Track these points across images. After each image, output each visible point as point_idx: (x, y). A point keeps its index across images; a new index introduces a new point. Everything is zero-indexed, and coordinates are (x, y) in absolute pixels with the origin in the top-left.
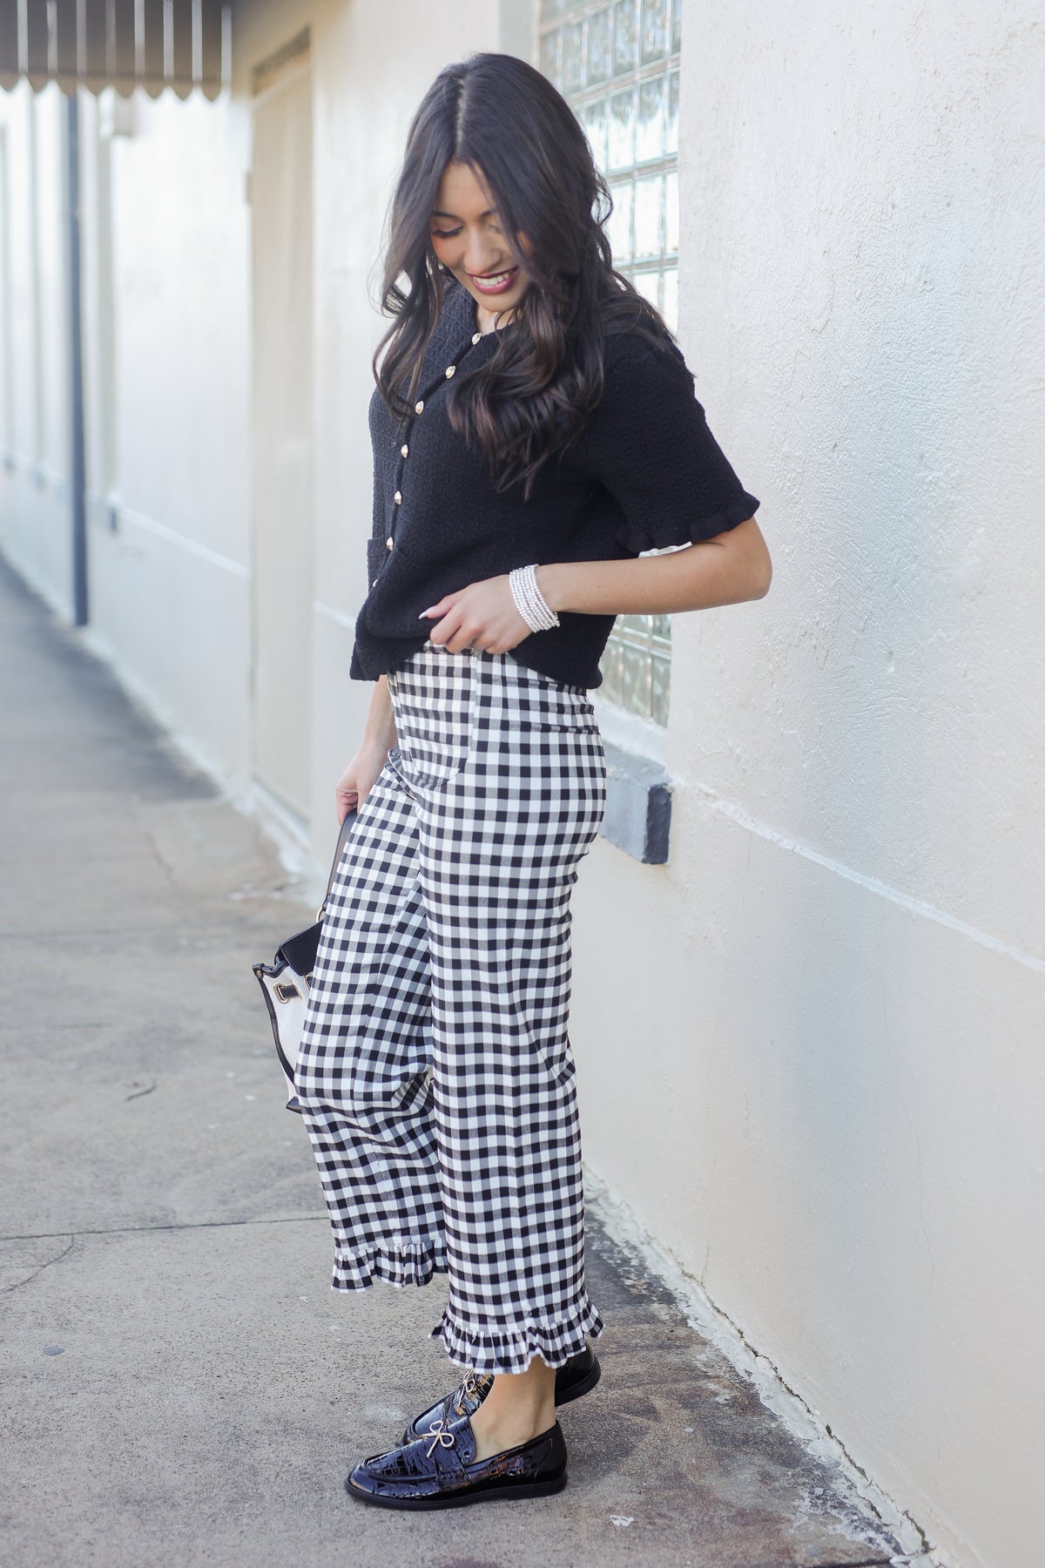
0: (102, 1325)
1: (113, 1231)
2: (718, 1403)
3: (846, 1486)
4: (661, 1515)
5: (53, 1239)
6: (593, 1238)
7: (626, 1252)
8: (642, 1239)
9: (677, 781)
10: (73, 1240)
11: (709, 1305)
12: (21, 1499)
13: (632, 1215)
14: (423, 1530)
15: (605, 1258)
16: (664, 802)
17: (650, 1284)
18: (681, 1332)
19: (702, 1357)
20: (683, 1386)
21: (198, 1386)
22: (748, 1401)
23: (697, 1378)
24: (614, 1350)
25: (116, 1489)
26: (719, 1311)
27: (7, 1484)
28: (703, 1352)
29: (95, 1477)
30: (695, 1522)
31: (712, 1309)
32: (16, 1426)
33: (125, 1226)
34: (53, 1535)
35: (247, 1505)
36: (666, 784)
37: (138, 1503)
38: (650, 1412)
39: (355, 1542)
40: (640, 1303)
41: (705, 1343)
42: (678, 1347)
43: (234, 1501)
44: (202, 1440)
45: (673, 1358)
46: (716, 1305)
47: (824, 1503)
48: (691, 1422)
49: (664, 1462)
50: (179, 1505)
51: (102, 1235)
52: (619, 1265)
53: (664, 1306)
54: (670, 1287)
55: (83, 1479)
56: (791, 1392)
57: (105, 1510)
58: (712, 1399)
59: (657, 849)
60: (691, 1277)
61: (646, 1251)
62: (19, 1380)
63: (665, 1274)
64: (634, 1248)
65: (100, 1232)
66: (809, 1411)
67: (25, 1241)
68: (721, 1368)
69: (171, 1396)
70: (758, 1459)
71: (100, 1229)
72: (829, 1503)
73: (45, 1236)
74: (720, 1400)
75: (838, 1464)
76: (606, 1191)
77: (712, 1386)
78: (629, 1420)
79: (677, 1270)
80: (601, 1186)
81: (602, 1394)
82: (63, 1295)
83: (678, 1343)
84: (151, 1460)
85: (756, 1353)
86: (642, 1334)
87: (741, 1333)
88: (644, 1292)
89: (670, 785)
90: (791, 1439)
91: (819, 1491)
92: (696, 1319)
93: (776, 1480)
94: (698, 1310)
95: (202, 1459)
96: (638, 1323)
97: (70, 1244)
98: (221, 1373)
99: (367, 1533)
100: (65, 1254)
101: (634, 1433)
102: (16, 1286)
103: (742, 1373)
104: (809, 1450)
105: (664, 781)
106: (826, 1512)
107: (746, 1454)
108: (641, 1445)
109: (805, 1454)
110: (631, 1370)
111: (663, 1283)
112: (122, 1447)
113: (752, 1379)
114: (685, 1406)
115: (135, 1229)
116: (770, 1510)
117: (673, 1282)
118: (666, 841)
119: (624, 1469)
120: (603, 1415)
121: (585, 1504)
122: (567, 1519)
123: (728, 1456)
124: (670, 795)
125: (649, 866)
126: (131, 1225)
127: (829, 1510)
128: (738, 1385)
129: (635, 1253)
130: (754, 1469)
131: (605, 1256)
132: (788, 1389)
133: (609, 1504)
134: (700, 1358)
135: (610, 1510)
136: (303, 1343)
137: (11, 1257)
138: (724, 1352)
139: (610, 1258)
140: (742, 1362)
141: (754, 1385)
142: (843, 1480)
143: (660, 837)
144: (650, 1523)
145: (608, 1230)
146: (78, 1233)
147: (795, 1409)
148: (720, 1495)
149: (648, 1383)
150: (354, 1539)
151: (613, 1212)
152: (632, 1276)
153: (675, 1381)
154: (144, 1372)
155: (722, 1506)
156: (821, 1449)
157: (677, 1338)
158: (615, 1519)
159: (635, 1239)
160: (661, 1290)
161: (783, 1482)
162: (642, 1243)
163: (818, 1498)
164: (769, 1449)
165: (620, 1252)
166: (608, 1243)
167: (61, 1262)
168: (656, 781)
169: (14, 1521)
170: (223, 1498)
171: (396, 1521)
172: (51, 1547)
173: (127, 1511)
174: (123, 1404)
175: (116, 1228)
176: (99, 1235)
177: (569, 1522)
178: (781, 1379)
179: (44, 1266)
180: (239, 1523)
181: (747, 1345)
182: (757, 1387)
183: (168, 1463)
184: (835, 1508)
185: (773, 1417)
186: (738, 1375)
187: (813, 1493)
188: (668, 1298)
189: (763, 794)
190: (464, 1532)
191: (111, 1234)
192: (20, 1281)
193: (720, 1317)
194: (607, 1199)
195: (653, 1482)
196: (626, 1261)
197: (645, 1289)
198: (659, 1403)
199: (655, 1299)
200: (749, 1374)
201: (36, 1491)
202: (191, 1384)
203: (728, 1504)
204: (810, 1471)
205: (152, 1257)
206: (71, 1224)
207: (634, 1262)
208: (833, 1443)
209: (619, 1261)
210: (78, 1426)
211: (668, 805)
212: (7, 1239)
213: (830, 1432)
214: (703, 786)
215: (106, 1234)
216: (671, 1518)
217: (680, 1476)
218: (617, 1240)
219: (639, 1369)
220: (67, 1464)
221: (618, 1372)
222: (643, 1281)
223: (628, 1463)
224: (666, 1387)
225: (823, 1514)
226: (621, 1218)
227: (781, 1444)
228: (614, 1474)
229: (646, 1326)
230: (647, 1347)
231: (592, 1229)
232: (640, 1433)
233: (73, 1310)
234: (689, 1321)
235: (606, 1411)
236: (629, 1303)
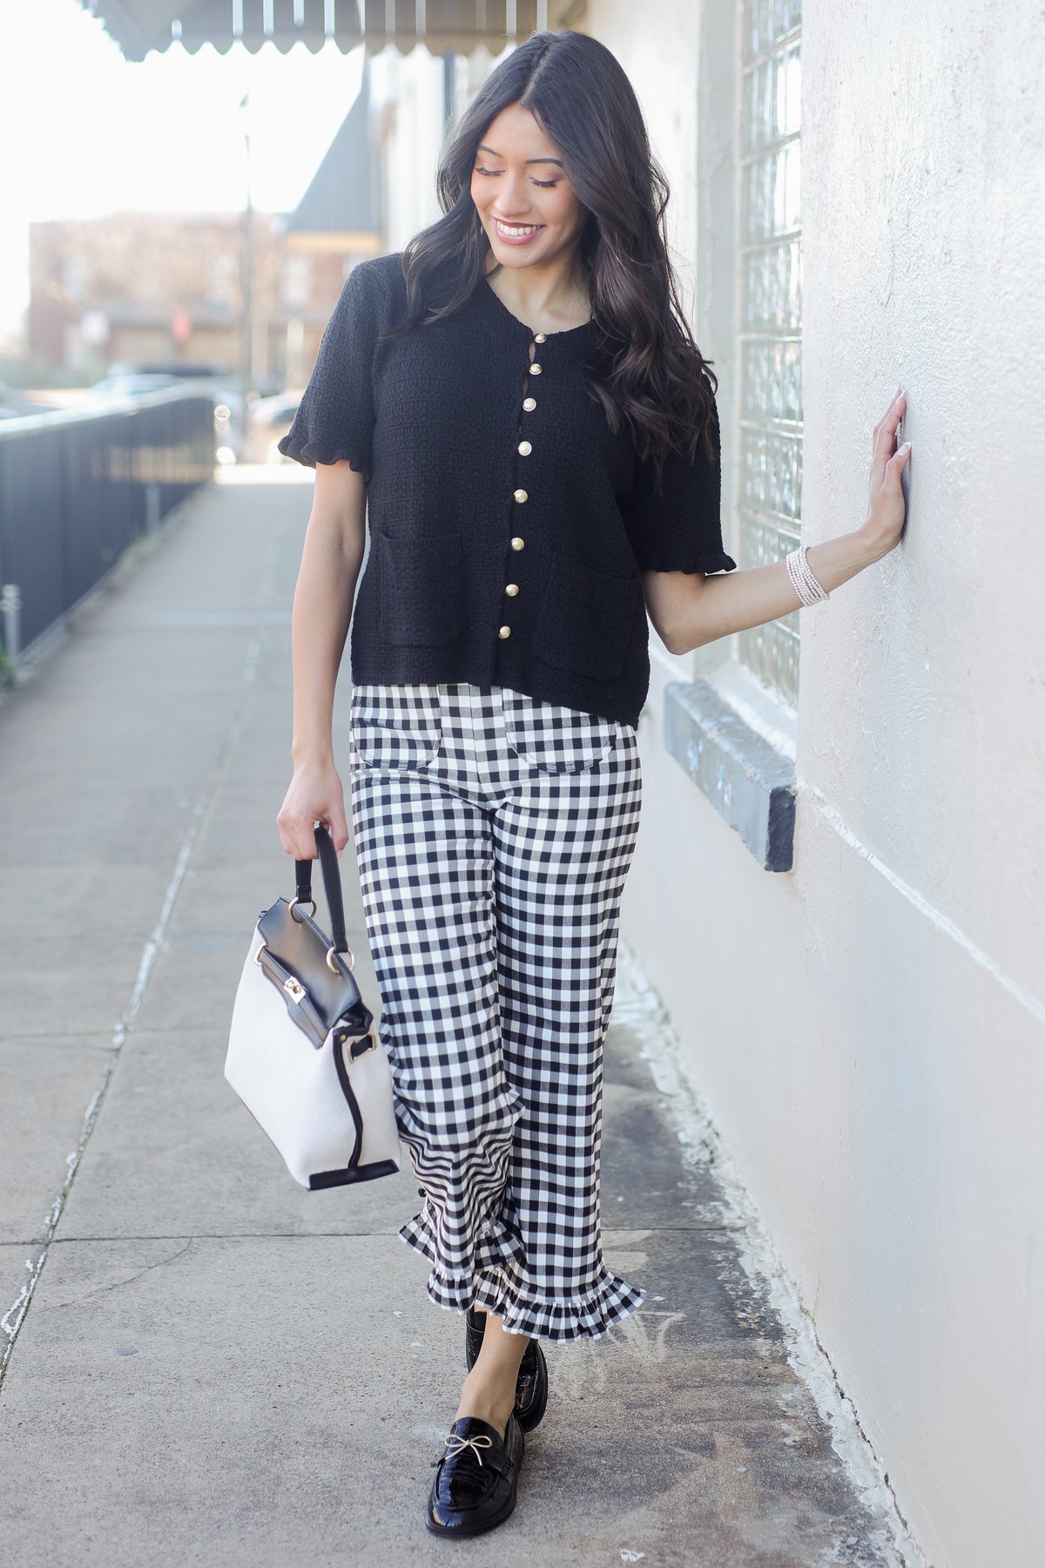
0: (185, 1328)
1: (234, 1236)
2: (785, 1444)
3: (884, 1538)
4: (675, 1553)
5: (171, 1241)
6: (724, 1267)
7: (752, 1284)
8: (774, 1271)
9: (800, 785)
10: (189, 1243)
11: (815, 1343)
12: (40, 1493)
13: (773, 1245)
14: (425, 1551)
15: (727, 1289)
16: (787, 806)
17: (763, 1318)
18: (776, 1369)
19: (788, 1397)
20: (754, 1424)
21: (255, 1394)
22: (819, 1444)
23: (772, 1418)
24: (696, 1384)
25: (136, 1489)
26: (821, 1350)
27: (33, 1477)
28: (791, 1391)
29: (120, 1476)
30: (707, 1563)
31: (816, 1348)
32: (64, 1422)
33: (248, 1232)
34: (57, 1529)
35: (257, 1514)
36: (789, 787)
37: (152, 1503)
38: (708, 1448)
39: (351, 1557)
40: (745, 1337)
41: (797, 1382)
42: (766, 1385)
43: (248, 1509)
44: (238, 1448)
45: (756, 1396)
46: (821, 1343)
47: (854, 1553)
48: (746, 1461)
49: (701, 1500)
50: (191, 1509)
51: (220, 1240)
52: (739, 1297)
53: (769, 1341)
54: (783, 1322)
55: (107, 1477)
56: (864, 1437)
57: (117, 1508)
58: (780, 1440)
59: (780, 855)
60: (807, 1313)
61: (774, 1284)
62: (82, 1378)
63: (783, 1308)
64: (764, 1280)
65: (219, 1237)
66: (875, 1458)
67: (142, 1242)
68: (803, 1408)
69: (225, 1401)
70: (805, 1505)
71: (221, 1233)
72: (859, 1553)
73: (164, 1237)
74: (788, 1441)
75: (886, 1514)
76: (757, 1220)
77: (785, 1427)
78: (683, 1455)
79: (796, 1305)
80: (754, 1214)
81: (665, 1427)
82: (158, 1297)
83: (768, 1381)
84: (180, 1464)
85: (842, 1395)
86: (733, 1368)
87: (835, 1373)
88: (753, 1326)
89: (793, 787)
90: (848, 1487)
91: (852, 1540)
92: (797, 1357)
93: (814, 1526)
94: (802, 1353)
95: (231, 1465)
96: (733, 1357)
97: (185, 1246)
98: (284, 1383)
99: (366, 1550)
100: (177, 1256)
101: (682, 1469)
102: (116, 1285)
103: (823, 1415)
104: (861, 1499)
105: (788, 783)
106: (852, 1563)
107: (792, 1497)
108: (684, 1482)
109: (856, 1502)
110: (705, 1404)
111: (777, 1317)
112: (157, 1449)
113: (831, 1423)
114: (748, 1445)
115: (256, 1236)
116: (793, 1555)
117: (788, 1316)
118: (789, 848)
119: (656, 1503)
120: (658, 1449)
121: (600, 1536)
122: (576, 1550)
123: (772, 1498)
124: (794, 798)
125: (772, 873)
126: (254, 1231)
127: (855, 1561)
128: (813, 1427)
129: (762, 1285)
130: (795, 1513)
131: (727, 1287)
132: (863, 1434)
133: (625, 1539)
134: (784, 1396)
135: (624, 1545)
136: (378, 1357)
137: (123, 1257)
138: (813, 1393)
139: (732, 1289)
140: (827, 1402)
141: (830, 1427)
142: (884, 1531)
143: (783, 842)
144: (660, 1561)
145: (742, 1261)
146: (197, 1237)
147: (864, 1456)
148: (745, 1538)
149: (718, 1420)
150: (352, 1553)
151: (758, 1241)
152: (749, 1310)
153: (747, 1419)
154: (208, 1377)
155: (743, 1548)
156: (873, 1498)
157: (770, 1375)
158: (624, 1553)
159: (768, 1271)
160: (773, 1324)
161: (820, 1529)
162: (774, 1276)
163: (848, 1547)
164: (819, 1494)
165: (746, 1283)
166: (738, 1274)
167: (169, 1264)
168: (780, 783)
169: (25, 1514)
170: (237, 1505)
171: (401, 1540)
172: (51, 1540)
173: (137, 1510)
174: (175, 1406)
175: (236, 1233)
176: (217, 1240)
177: (576, 1553)
178: (858, 1423)
179: (151, 1268)
180: (243, 1530)
181: (837, 1387)
182: (833, 1430)
183: (196, 1467)
184: (863, 1558)
185: (838, 1463)
186: (818, 1417)
187: (845, 1542)
188: (776, 1333)
189: (852, 799)
190: (465, 1556)
191: (230, 1239)
192: (123, 1281)
193: (822, 1357)
194: (755, 1227)
195: (681, 1519)
196: (748, 1293)
197: (756, 1323)
198: (720, 1440)
199: (762, 1334)
200: (830, 1416)
201: (58, 1486)
202: (249, 1392)
203: (751, 1547)
204: (853, 1520)
205: (262, 1264)
206: (194, 1227)
207: (756, 1295)
208: (888, 1492)
209: (740, 1293)
210: (123, 1425)
211: (792, 809)
212: (126, 1238)
213: (887, 1481)
214: (817, 791)
215: (225, 1239)
216: (684, 1557)
217: (712, 1514)
218: (749, 1271)
219: (715, 1404)
220: (97, 1462)
221: (691, 1406)
222: (757, 1315)
223: (664, 1499)
224: (734, 1424)
225: (848, 1564)
226: (763, 1248)
227: (835, 1490)
228: (643, 1510)
229: (741, 1361)
230: (733, 1383)
231: (726, 1259)
232: (686, 1469)
233: (163, 1312)
234: (789, 1359)
235: (662, 1443)
236: (732, 1337)
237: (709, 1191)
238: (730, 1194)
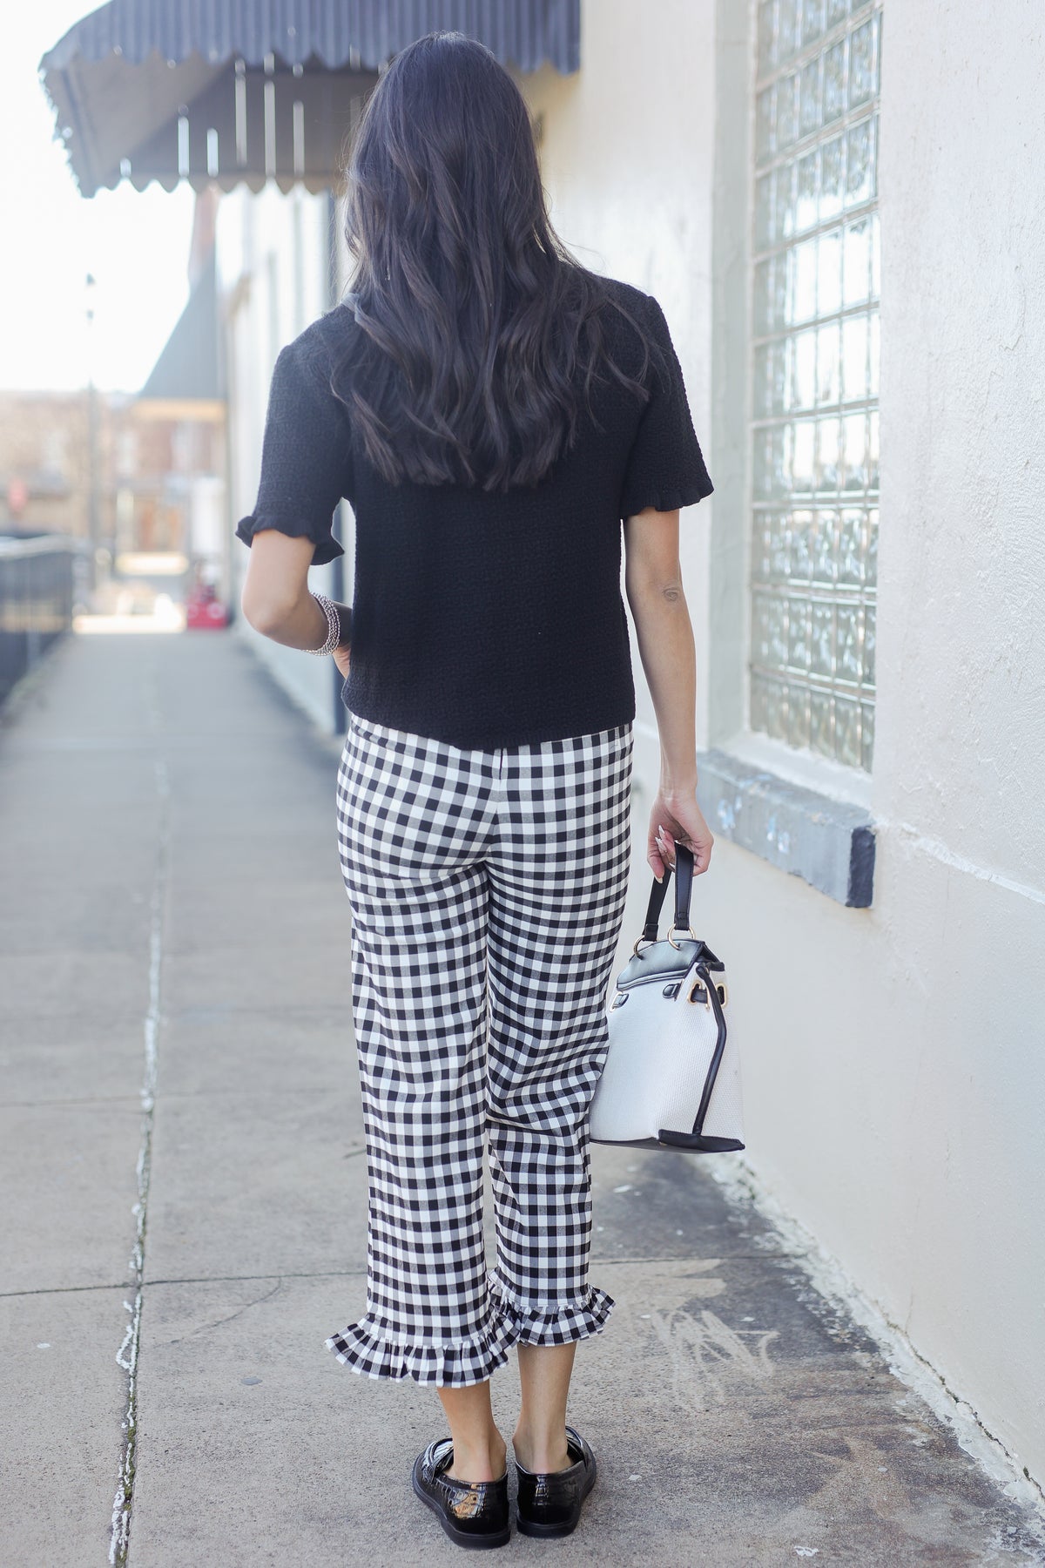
0: (301, 1359)
1: (320, 1274)
2: (915, 1446)
3: (1040, 1526)
4: (846, 1548)
5: (260, 1281)
6: (799, 1291)
7: (832, 1304)
8: (849, 1292)
9: (881, 823)
10: (279, 1282)
11: (912, 1354)
12: (207, 1514)
13: (841, 1269)
14: (604, 1554)
15: (810, 1309)
16: (868, 844)
17: (853, 1334)
18: (882, 1379)
19: (903, 1403)
20: (880, 1428)
21: (390, 1416)
22: (946, 1445)
23: (895, 1422)
24: (812, 1394)
25: (301, 1508)
26: (922, 1360)
27: (195, 1500)
28: (903, 1398)
29: (282, 1495)
30: (881, 1555)
31: (915, 1358)
32: (210, 1449)
33: (332, 1271)
34: (236, 1547)
35: (429, 1526)
36: (870, 826)
37: (322, 1520)
38: (844, 1451)
39: (534, 1562)
40: (842, 1351)
41: (905, 1390)
42: (878, 1393)
43: (418, 1522)
44: (390, 1466)
45: (872, 1403)
46: (920, 1354)
47: (1016, 1541)
48: (884, 1462)
49: (854, 1498)
50: (362, 1524)
51: (308, 1278)
52: (824, 1316)
53: (866, 1354)
54: (874, 1336)
55: (270, 1497)
56: (990, 1436)
57: (288, 1526)
58: (909, 1442)
59: (861, 893)
60: (896, 1327)
61: (852, 1303)
62: (215, 1407)
63: (870, 1324)
64: (841, 1300)
65: (306, 1276)
66: (1007, 1454)
67: (233, 1282)
68: (920, 1413)
69: (363, 1424)
70: (952, 1499)
71: (307, 1272)
72: (1021, 1541)
73: (253, 1278)
74: (917, 1442)
75: (1034, 1505)
76: (816, 1248)
77: (909, 1430)
78: (822, 1458)
79: (882, 1321)
80: (811, 1242)
81: (796, 1434)
82: (265, 1331)
83: (878, 1389)
84: (337, 1482)
85: (956, 1400)
86: (842, 1379)
87: (943, 1380)
88: (847, 1341)
89: (874, 827)
90: (988, 1481)
91: (1012, 1530)
92: (899, 1367)
93: (968, 1518)
94: (901, 1359)
95: (389, 1482)
96: (838, 1369)
97: (276, 1285)
98: (415, 1405)
99: (547, 1555)
100: (271, 1294)
101: (826, 1471)
102: (220, 1322)
103: (942, 1418)
104: (1005, 1492)
105: (868, 823)
106: (1018, 1550)
107: (939, 1493)
108: (832, 1482)
109: (1001, 1496)
110: (827, 1412)
111: (867, 1333)
112: (310, 1470)
113: (951, 1424)
114: (880, 1447)
115: (341, 1274)
116: (960, 1546)
117: (876, 1330)
118: (870, 884)
119: (812, 1503)
120: (796, 1453)
121: (771, 1535)
122: (750, 1549)
123: (921, 1494)
124: (873, 837)
125: (853, 910)
126: (338, 1269)
127: (1021, 1548)
128: (936, 1430)
129: (841, 1305)
130: (946, 1508)
131: (810, 1307)
132: (987, 1433)
133: (795, 1535)
134: (899, 1403)
135: (795, 1541)
136: (498, 1380)
137: (218, 1296)
138: (925, 1398)
139: (815, 1309)
140: (942, 1408)
141: (953, 1429)
142: (1038, 1520)
143: (864, 879)
144: (835, 1554)
145: (815, 1284)
146: (285, 1276)
147: (994, 1453)
148: (908, 1531)
149: (844, 1425)
150: (534, 1559)
151: (823, 1267)
152: (837, 1326)
153: (871, 1424)
154: (338, 1402)
155: (910, 1541)
156: (1017, 1491)
157: (878, 1384)
158: (799, 1550)
159: (843, 1292)
160: (865, 1339)
161: (976, 1520)
162: (850, 1296)
163: (1010, 1536)
164: (963, 1489)
165: (825, 1304)
166: (815, 1295)
167: (266, 1302)
168: (860, 824)
169: (199, 1533)
170: (406, 1519)
171: (577, 1545)
172: (233, 1558)
173: (310, 1527)
174: (315, 1431)
175: (322, 1272)
176: (305, 1278)
177: (751, 1551)
178: (980, 1424)
179: (249, 1305)
180: (420, 1542)
181: (948, 1392)
182: (956, 1431)
183: (354, 1485)
184: (1028, 1546)
185: (970, 1460)
186: (937, 1420)
187: (1005, 1532)
188: (871, 1347)
189: (962, 827)
190: (645, 1557)
191: (318, 1277)
192: (225, 1318)
193: (923, 1366)
194: (816, 1255)
195: (841, 1516)
196: (831, 1312)
197: (848, 1338)
198: (853, 1444)
199: (858, 1348)
200: (949, 1419)
201: (223, 1507)
202: (384, 1414)
203: (917, 1540)
204: (1004, 1511)
205: (356, 1298)
206: (280, 1268)
207: (839, 1314)
208: (1030, 1485)
209: (824, 1312)
210: (269, 1450)
211: (872, 848)
212: (215, 1279)
213: (1027, 1475)
214: (905, 826)
215: (313, 1278)
216: (857, 1551)
217: (870, 1511)
218: (824, 1292)
219: (836, 1411)
220: (255, 1484)
221: (814, 1414)
222: (847, 1331)
223: (817, 1499)
224: (862, 1430)
225: (1015, 1551)
226: (830, 1273)
227: (977, 1485)
228: (802, 1508)
229: (847, 1373)
230: (846, 1392)
231: (799, 1282)
232: (831, 1471)
233: (274, 1344)
234: (891, 1369)
235: (798, 1450)
236: (831, 1351)
237: (760, 1224)
238: (781, 1226)
